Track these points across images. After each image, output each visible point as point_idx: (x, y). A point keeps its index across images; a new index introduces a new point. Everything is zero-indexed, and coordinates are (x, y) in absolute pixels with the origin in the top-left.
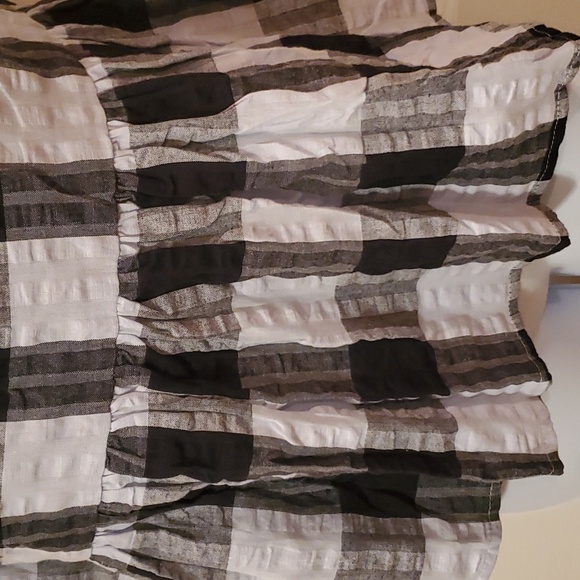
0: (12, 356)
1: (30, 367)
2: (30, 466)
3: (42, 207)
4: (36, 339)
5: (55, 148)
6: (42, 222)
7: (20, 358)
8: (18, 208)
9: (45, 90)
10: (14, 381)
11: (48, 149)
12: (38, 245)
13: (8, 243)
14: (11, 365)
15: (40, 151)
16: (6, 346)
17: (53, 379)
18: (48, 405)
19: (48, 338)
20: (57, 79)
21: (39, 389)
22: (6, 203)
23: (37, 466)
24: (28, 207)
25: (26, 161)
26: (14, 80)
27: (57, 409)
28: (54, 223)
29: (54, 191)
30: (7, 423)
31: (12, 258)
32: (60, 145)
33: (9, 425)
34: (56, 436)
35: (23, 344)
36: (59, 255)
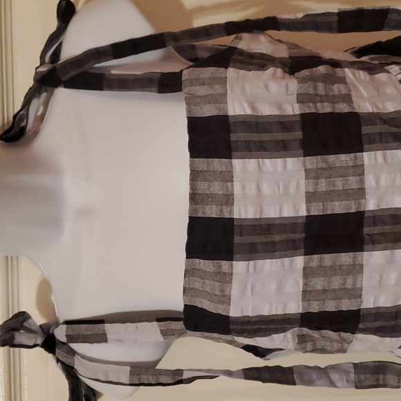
0: (365, 216)
1: (374, 222)
2: (378, 277)
3: (381, 133)
4: (378, 206)
5: (383, 105)
6: (381, 142)
7: (370, 217)
8: (369, 134)
9: (372, 80)
10: (366, 230)
11: (380, 105)
12: (379, 153)
13: (364, 153)
14: (365, 221)
15: (377, 106)
16: (362, 210)
17: (387, 228)
18: (386, 242)
19: (384, 206)
20: (376, 75)
21: (381, 234)
22: (363, 132)
23: (381, 277)
24: (374, 134)
25: (371, 111)
26: (358, 76)
27: (391, 245)
28: (387, 142)
29: (387, 126)
30: (364, 253)
31: (366, 161)
32: (385, 104)
33: (365, 254)
34: (391, 261)
35: (371, 209)
36: (389, 160)
